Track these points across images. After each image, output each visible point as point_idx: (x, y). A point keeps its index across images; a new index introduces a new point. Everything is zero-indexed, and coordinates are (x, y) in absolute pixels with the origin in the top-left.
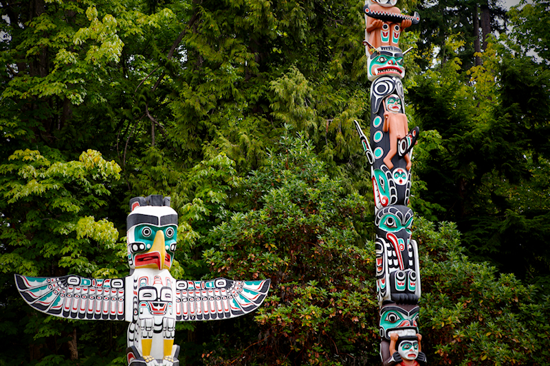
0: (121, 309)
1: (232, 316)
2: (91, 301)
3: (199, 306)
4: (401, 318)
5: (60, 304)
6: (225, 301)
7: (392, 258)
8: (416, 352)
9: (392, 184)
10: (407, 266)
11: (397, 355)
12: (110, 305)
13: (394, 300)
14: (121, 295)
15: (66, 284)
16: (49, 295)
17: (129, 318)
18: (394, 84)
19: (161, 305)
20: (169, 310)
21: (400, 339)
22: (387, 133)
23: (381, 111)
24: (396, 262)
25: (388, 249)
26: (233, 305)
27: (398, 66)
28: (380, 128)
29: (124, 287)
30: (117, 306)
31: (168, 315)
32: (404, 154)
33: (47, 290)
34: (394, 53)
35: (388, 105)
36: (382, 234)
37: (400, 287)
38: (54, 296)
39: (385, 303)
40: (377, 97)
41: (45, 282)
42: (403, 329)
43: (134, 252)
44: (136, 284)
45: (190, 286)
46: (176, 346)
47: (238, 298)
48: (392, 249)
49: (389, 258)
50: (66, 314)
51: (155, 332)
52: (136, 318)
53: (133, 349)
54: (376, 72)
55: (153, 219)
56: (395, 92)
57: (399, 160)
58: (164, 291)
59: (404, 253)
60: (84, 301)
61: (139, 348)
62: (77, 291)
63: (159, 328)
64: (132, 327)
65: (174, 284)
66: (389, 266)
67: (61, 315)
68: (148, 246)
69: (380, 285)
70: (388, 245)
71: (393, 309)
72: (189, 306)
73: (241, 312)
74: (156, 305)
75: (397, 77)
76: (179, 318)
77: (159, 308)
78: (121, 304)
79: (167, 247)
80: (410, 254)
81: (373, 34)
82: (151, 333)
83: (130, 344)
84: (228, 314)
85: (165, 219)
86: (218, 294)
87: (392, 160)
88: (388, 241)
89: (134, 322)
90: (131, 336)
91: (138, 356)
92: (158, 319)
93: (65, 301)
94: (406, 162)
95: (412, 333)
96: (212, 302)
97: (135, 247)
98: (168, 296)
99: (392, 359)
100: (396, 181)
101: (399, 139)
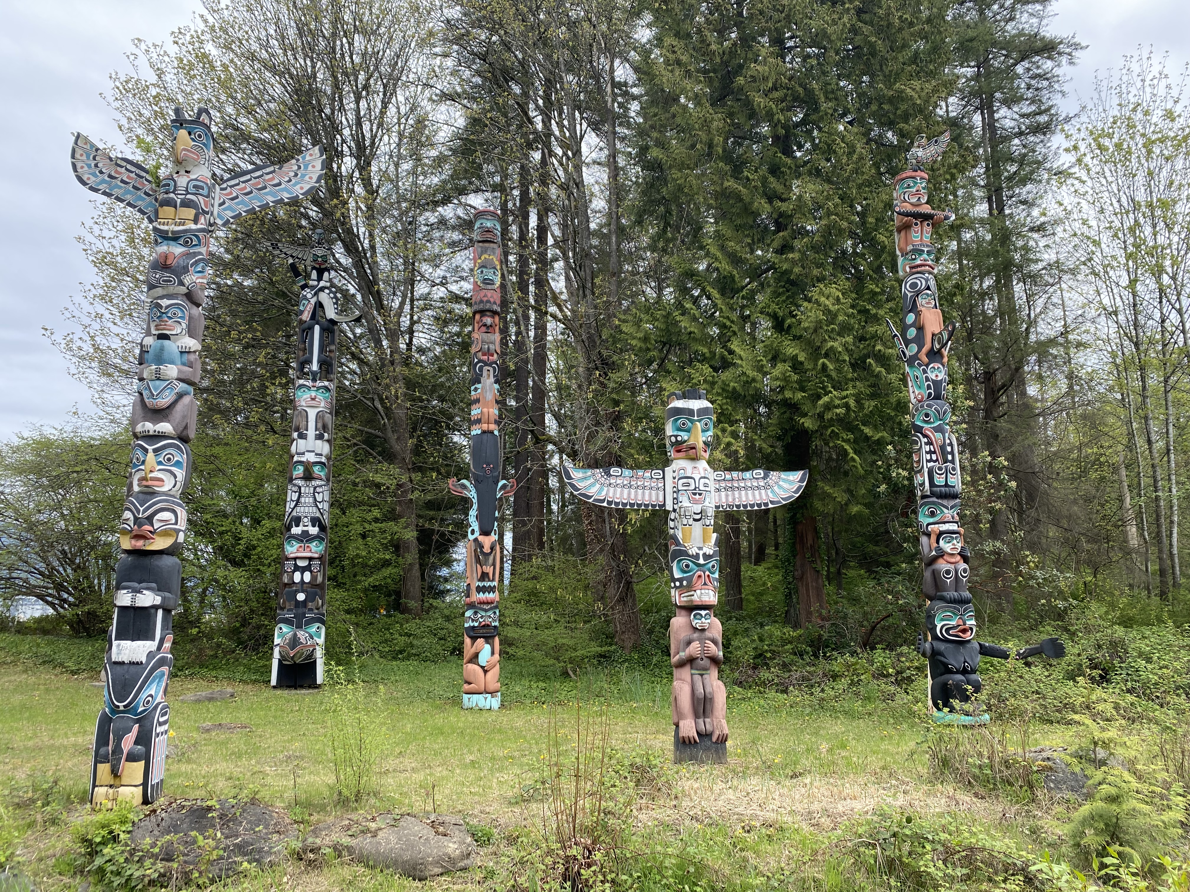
0: (661, 498)
1: (770, 506)
2: (633, 491)
3: (737, 495)
4: (942, 512)
5: (604, 493)
6: (763, 492)
7: (930, 452)
8: (959, 546)
9: (927, 379)
10: (946, 461)
11: (939, 549)
12: (650, 494)
13: (933, 494)
14: (661, 485)
15: (609, 475)
16: (592, 485)
17: (669, 507)
18: (927, 280)
19: (700, 494)
20: (707, 500)
21: (941, 533)
22: (921, 329)
23: (914, 308)
24: (934, 457)
25: (926, 444)
26: (770, 495)
27: (930, 263)
28: (912, 325)
29: (664, 478)
30: (657, 495)
31: (706, 503)
32: (939, 350)
33: (592, 480)
34: (926, 249)
35: (920, 301)
36: (919, 429)
37: (939, 480)
38: (598, 486)
39: (923, 497)
40: (909, 295)
41: (589, 472)
42: (944, 523)
43: (673, 444)
44: (675, 475)
45: (728, 477)
46: (715, 535)
47: (776, 488)
48: (930, 443)
49: (927, 453)
50: (610, 503)
51: (695, 520)
52: (676, 507)
53: (674, 538)
54: (908, 270)
55: (690, 412)
56: (928, 288)
57: (935, 355)
58: (702, 481)
59: (943, 448)
60: (626, 491)
61: (680, 536)
62: (619, 482)
63: (698, 517)
64: (672, 516)
65: (712, 474)
66: (927, 461)
67: (605, 504)
68: (686, 438)
69: (918, 479)
70: (926, 440)
71: (933, 503)
72: (727, 496)
73: (779, 502)
74: (695, 494)
75: (930, 273)
76: (717, 507)
77: (697, 497)
78: (661, 494)
79: (704, 439)
80: (949, 449)
81: (903, 233)
82: (691, 521)
83: (672, 531)
84: (766, 504)
85: (703, 412)
86: (755, 484)
87: (928, 355)
88: (925, 436)
89: (674, 510)
90: (672, 524)
91: (678, 543)
92: (697, 508)
93: (608, 491)
94: (942, 357)
95: (954, 527)
96: (750, 492)
97: (673, 439)
98: (706, 485)
99: (934, 553)
100: (932, 376)
101: (933, 335)
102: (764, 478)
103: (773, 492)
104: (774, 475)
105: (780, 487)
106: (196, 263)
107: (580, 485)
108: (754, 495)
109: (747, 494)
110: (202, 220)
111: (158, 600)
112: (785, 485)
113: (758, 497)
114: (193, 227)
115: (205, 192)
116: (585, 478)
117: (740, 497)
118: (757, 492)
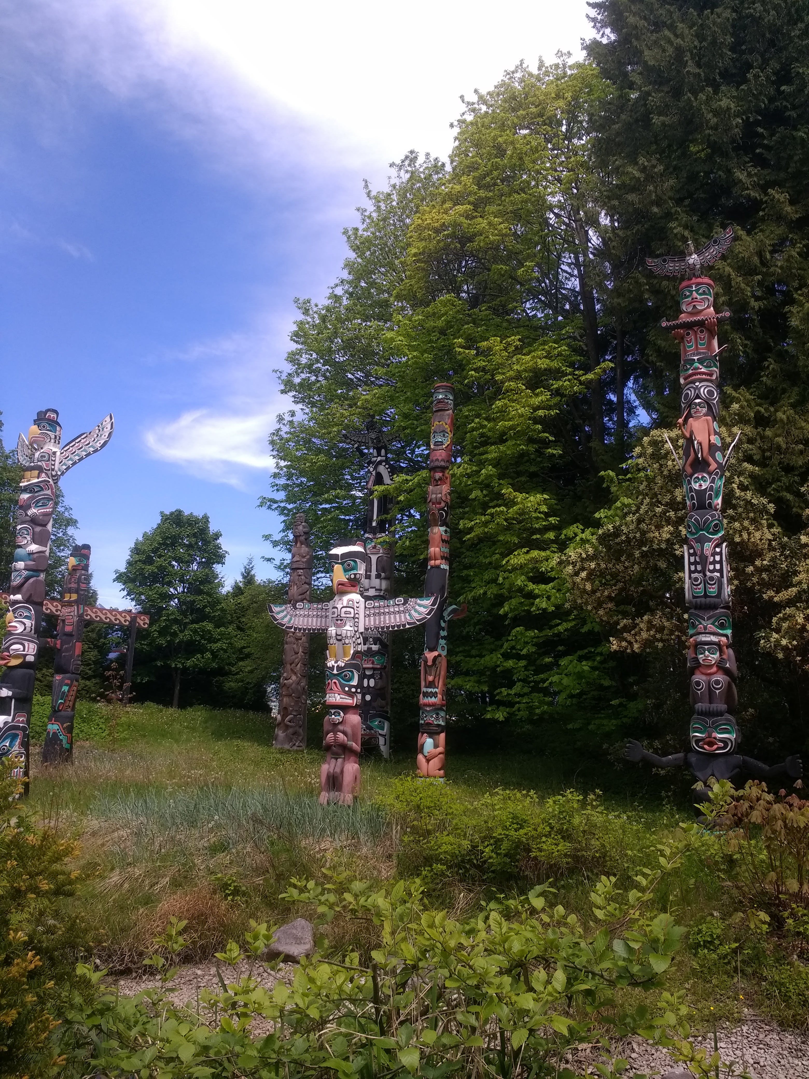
1: (407, 626)
2: (310, 620)
3: (382, 619)
5: (292, 622)
6: (402, 615)
9: (691, 490)
11: (694, 660)
12: (321, 621)
14: (328, 614)
15: (296, 608)
16: (286, 616)
19: (342, 620)
20: (348, 624)
24: (699, 568)
26: (408, 617)
29: (329, 608)
31: (347, 627)
33: (285, 613)
35: (691, 411)
37: (697, 591)
38: (289, 617)
41: (284, 608)
45: (377, 604)
47: (413, 612)
50: (295, 629)
51: (337, 640)
55: (336, 557)
56: (698, 397)
57: (699, 465)
60: (306, 620)
62: (301, 613)
63: (340, 638)
65: (362, 603)
67: (293, 630)
70: (691, 551)
72: (375, 620)
73: (415, 623)
76: (367, 629)
79: (348, 577)
82: (335, 641)
84: (404, 625)
85: (346, 556)
86: (397, 609)
87: (692, 465)
92: (340, 631)
93: (295, 620)
94: (708, 464)
96: (392, 616)
98: (347, 612)
100: (696, 486)
102: (404, 604)
103: (410, 615)
104: (412, 601)
105: (416, 611)
106: (38, 502)
107: (279, 616)
108: (395, 618)
109: (390, 618)
110: (43, 475)
111: (10, 694)
112: (422, 610)
113: (398, 620)
114: (36, 480)
115: (46, 458)
116: (282, 611)
117: (385, 621)
118: (397, 616)
